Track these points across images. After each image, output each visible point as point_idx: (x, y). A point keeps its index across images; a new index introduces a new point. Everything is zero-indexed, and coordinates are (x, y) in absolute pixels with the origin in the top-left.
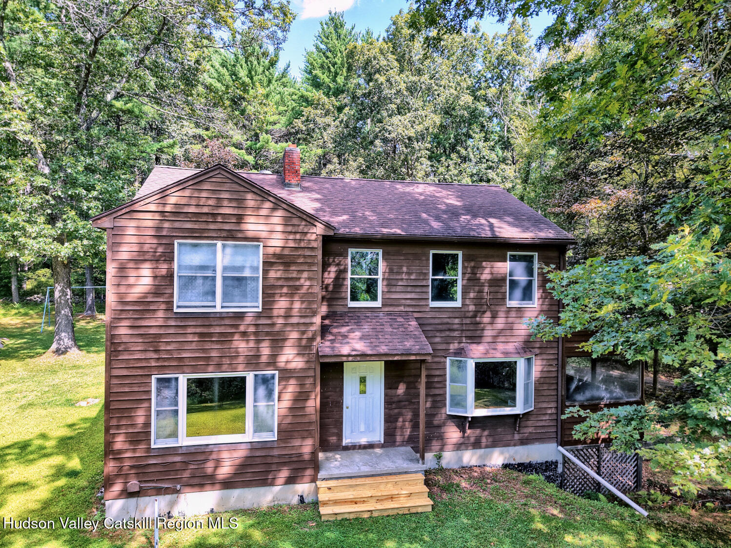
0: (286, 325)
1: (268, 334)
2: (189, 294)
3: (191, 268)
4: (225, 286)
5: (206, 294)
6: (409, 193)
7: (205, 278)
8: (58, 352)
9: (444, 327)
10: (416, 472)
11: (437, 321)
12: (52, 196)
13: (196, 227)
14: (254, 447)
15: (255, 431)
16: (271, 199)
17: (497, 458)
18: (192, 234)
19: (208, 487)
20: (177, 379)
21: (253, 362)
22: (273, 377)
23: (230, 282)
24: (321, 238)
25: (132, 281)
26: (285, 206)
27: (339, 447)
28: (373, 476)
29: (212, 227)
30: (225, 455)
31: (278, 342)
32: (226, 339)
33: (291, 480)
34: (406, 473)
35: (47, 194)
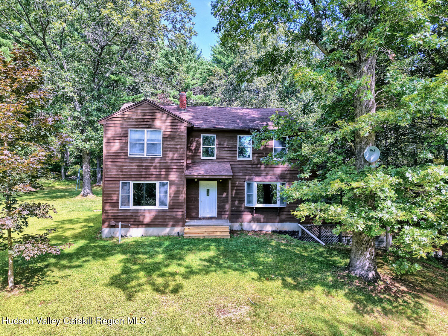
0: (171, 163)
1: (165, 166)
2: (134, 150)
3: (135, 140)
4: (148, 147)
5: (141, 150)
6: (236, 112)
7: (140, 144)
8: (84, 195)
9: (244, 169)
10: (227, 225)
11: (240, 166)
12: (82, 121)
13: (136, 123)
14: (159, 211)
15: (160, 205)
16: (166, 112)
17: (269, 228)
18: (136, 126)
19: (140, 226)
20: (129, 183)
21: (158, 177)
22: (167, 183)
23: (150, 145)
24: (186, 128)
25: (112, 144)
26: (171, 115)
27: (197, 218)
28: (208, 226)
29: (142, 123)
30: (147, 214)
31: (168, 169)
32: (148, 168)
33: (173, 226)
34: (222, 225)
35: (79, 120)
